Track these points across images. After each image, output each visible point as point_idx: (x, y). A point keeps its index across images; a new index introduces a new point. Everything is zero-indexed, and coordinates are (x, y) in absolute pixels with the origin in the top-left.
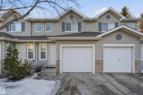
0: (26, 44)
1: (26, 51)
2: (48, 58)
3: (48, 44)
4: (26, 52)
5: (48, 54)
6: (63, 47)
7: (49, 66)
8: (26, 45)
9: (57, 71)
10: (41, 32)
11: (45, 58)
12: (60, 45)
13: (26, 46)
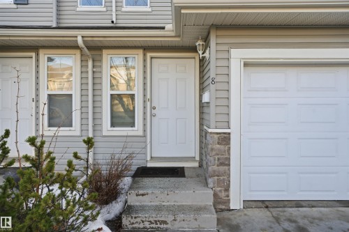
0: (38, 55)
1: (37, 90)
2: (145, 125)
3: (149, 55)
4: (37, 95)
5: (148, 104)
6: (246, 65)
7: (150, 165)
8: (37, 60)
9: (215, 195)
10: (102, 8)
11: (133, 125)
12: (233, 51)
13: (37, 66)
